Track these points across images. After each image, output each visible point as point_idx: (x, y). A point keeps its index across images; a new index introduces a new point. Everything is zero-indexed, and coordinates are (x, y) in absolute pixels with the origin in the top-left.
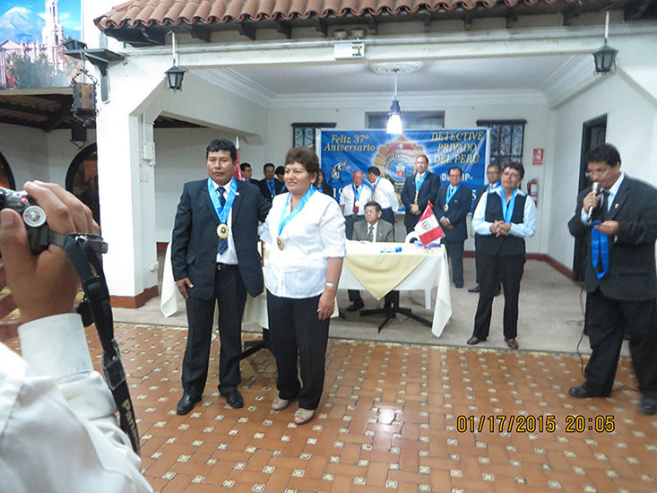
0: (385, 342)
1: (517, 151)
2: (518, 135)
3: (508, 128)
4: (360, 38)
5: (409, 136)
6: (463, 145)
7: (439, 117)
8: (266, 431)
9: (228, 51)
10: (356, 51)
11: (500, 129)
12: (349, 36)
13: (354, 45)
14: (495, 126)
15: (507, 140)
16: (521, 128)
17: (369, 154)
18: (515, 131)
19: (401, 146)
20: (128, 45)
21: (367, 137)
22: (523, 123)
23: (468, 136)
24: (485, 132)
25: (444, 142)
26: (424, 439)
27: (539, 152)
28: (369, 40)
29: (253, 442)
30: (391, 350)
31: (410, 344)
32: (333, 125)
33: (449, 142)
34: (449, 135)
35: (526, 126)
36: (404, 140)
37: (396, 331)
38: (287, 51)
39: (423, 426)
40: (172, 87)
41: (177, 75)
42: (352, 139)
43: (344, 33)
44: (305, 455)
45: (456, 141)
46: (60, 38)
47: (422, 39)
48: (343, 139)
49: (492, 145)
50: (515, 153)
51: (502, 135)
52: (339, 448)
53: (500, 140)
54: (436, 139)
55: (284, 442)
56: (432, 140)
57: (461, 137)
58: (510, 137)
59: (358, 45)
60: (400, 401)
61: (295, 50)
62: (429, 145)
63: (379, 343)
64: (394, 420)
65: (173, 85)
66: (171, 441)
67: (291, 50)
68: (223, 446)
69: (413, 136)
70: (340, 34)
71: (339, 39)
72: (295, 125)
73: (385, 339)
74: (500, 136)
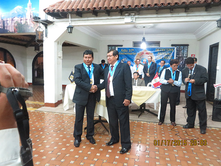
0: (141, 121)
2: (186, 49)
3: (182, 47)
4: (134, 16)
5: (147, 50)
6: (166, 53)
7: (158, 43)
8: (101, 153)
9: (88, 20)
10: (132, 20)
11: (180, 47)
12: (129, 15)
13: (131, 18)
14: (178, 47)
15: (182, 51)
16: (187, 47)
17: (134, 56)
18: (185, 48)
19: (145, 53)
20: (54, 18)
21: (133, 50)
22: (188, 45)
23: (168, 50)
24: (174, 48)
25: (160, 52)
26: (157, 158)
28: (137, 16)
29: (96, 156)
30: (143, 124)
31: (150, 122)
32: (122, 46)
33: (161, 52)
34: (162, 49)
35: (189, 46)
36: (146, 51)
37: (144, 117)
38: (108, 20)
39: (157, 153)
40: (69, 32)
41: (71, 28)
42: (128, 51)
43: (128, 14)
44: (114, 162)
45: (164, 52)
46: (32, 16)
47: (155, 16)
48: (125, 50)
49: (176, 53)
52: (127, 160)
53: (179, 51)
54: (157, 51)
55: (107, 157)
56: (156, 51)
57: (165, 50)
59: (133, 18)
60: (148, 143)
61: (111, 20)
62: (155, 53)
63: (139, 122)
64: (146, 150)
65: (69, 31)
66: (67, 155)
67: (110, 20)
68: (86, 158)
69: (149, 49)
70: (127, 14)
71: (126, 16)
72: (109, 46)
73: (141, 120)
74: (179, 50)
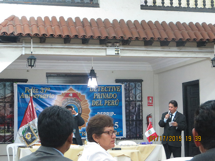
1: (139, 98)
2: (139, 88)
3: (133, 84)
4: (118, 47)
5: (75, 88)
6: (109, 94)
10: (117, 52)
11: (129, 85)
14: (126, 83)
15: (133, 91)
16: (140, 84)
17: (51, 100)
18: (137, 86)
21: (49, 89)
22: (141, 81)
24: (121, 86)
27: (151, 98)
28: (122, 48)
32: (26, 81)
36: (73, 90)
42: (39, 90)
43: (112, 44)
47: (144, 49)
49: (125, 94)
53: (129, 92)
56: (90, 91)
58: (134, 89)
61: (86, 50)
62: (89, 94)
71: (109, 47)
74: (129, 89)
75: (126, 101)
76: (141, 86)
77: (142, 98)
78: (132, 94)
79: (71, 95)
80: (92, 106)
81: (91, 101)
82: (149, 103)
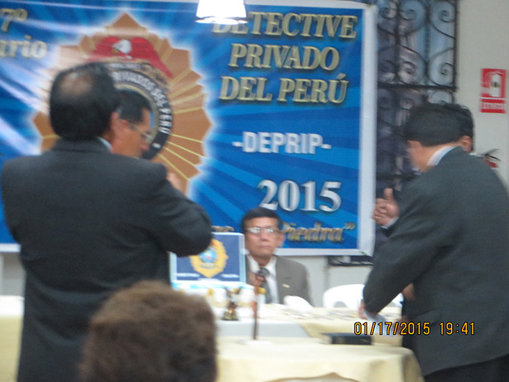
1: (443, 73)
2: (444, 28)
6: (301, 51)
15: (416, 41)
16: (450, 9)
21: (22, 14)
23: (314, 23)
24: (359, 13)
27: (496, 78)
34: (265, 20)
49: (381, 51)
50: (436, 77)
51: (403, 27)
53: (398, 42)
57: (294, 26)
58: (422, 32)
74: (396, 30)
75: (381, 85)
76: (455, 21)
77: (455, 74)
78: (411, 56)
79: (125, 47)
80: (220, 103)
81: (216, 81)
82: (487, 98)
